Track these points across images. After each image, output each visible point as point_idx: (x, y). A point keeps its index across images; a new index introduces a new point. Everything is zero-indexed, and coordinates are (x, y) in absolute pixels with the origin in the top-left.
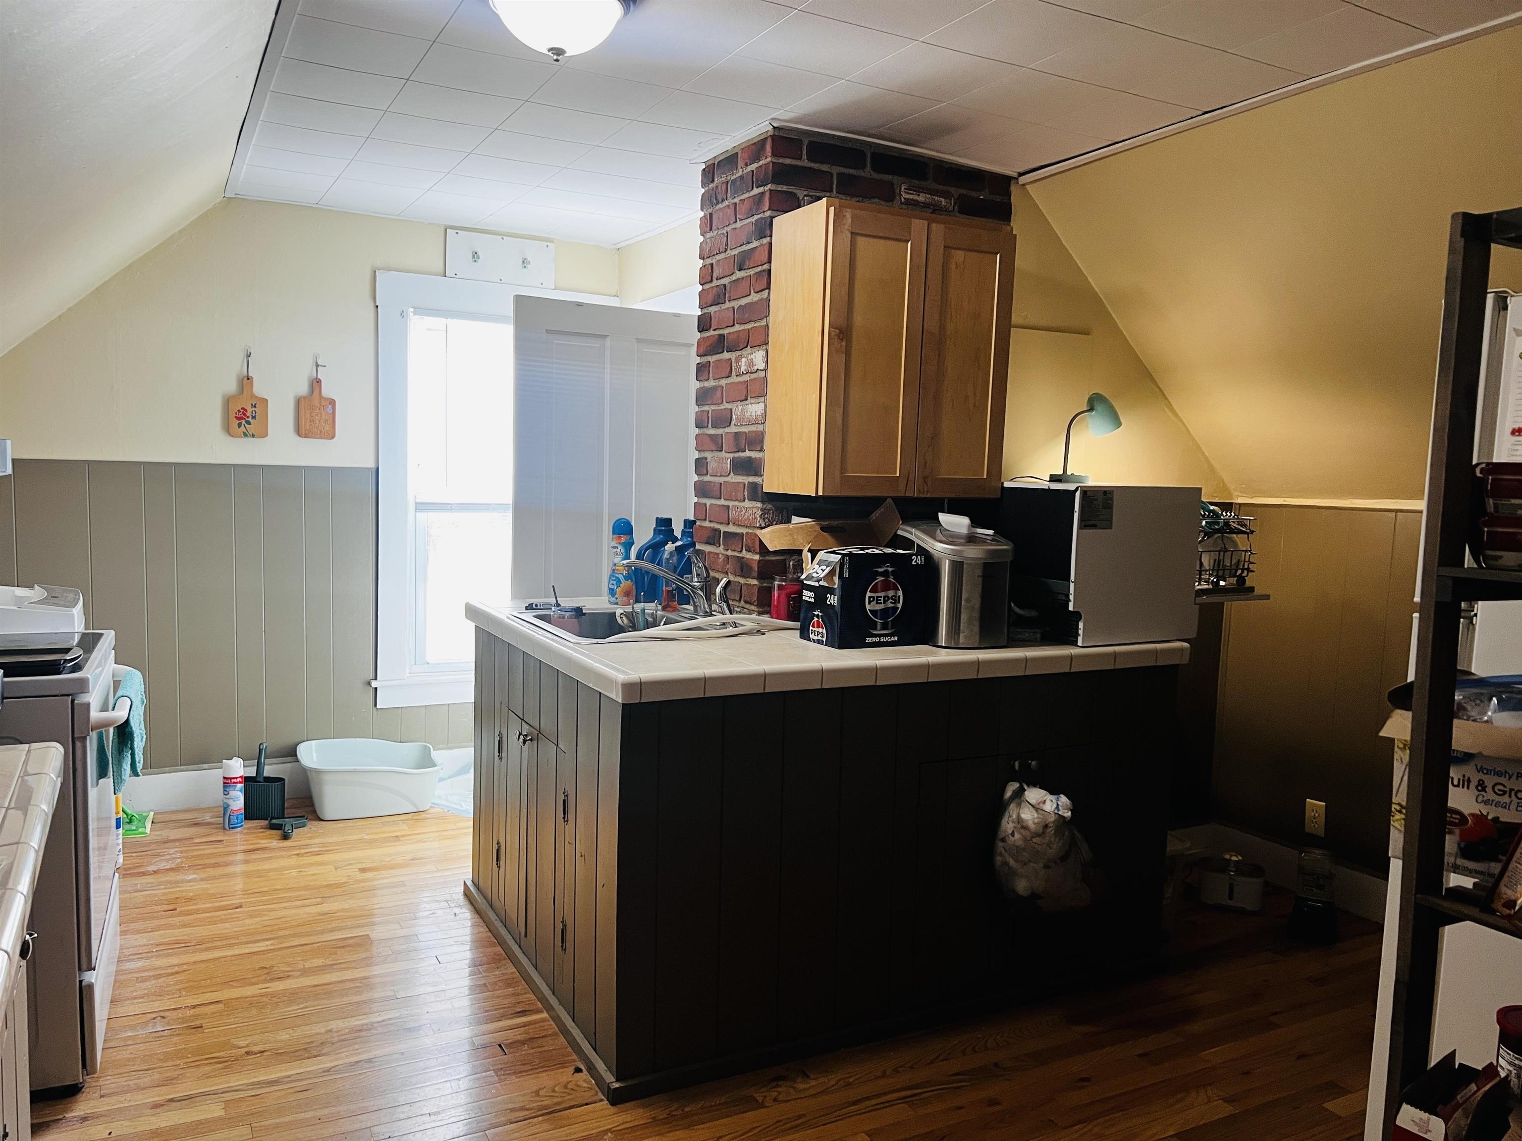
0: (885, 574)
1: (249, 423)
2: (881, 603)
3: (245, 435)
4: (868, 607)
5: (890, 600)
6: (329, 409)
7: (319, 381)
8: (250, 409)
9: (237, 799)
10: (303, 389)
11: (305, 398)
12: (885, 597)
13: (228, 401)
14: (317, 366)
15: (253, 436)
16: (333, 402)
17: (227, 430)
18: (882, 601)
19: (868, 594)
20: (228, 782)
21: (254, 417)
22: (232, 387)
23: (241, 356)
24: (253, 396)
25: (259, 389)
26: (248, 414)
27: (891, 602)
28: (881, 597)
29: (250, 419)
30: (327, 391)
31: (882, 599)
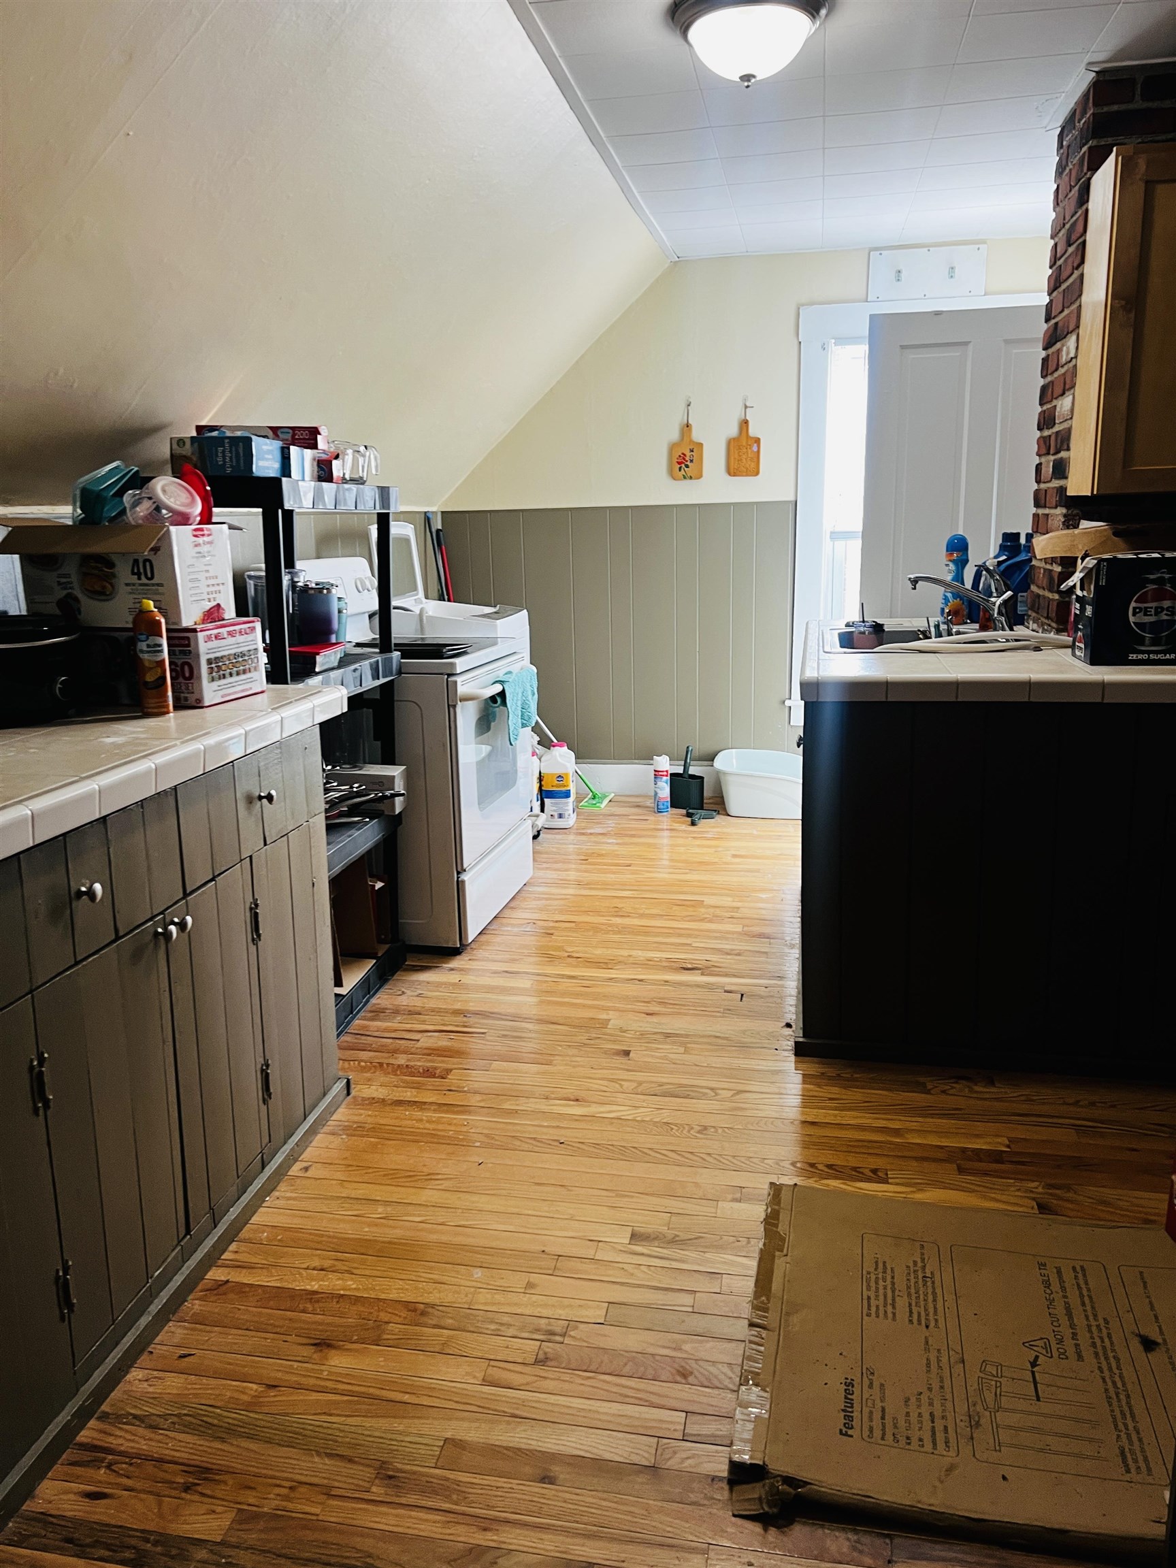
0: (1160, 581)
1: (687, 466)
2: (1151, 615)
3: (685, 478)
4: (1132, 619)
5: (1165, 612)
6: (755, 448)
7: (746, 422)
8: (688, 454)
9: (665, 791)
10: (733, 431)
11: (734, 439)
12: (1156, 608)
13: (672, 447)
14: (746, 407)
15: (691, 478)
16: (758, 441)
17: (672, 475)
18: (1153, 613)
19: (1133, 604)
20: (657, 774)
21: (691, 461)
22: (675, 435)
23: (683, 405)
24: (691, 441)
25: (696, 435)
26: (687, 458)
27: (1166, 614)
28: (1152, 608)
29: (688, 463)
30: (753, 431)
31: (1153, 610)
